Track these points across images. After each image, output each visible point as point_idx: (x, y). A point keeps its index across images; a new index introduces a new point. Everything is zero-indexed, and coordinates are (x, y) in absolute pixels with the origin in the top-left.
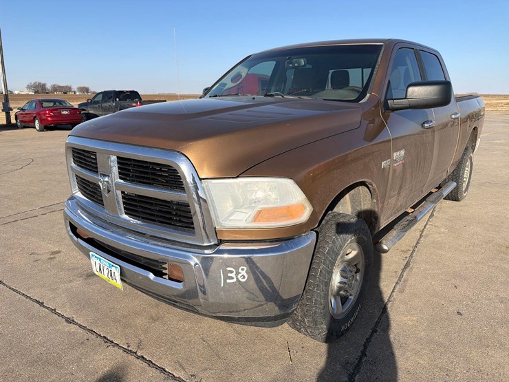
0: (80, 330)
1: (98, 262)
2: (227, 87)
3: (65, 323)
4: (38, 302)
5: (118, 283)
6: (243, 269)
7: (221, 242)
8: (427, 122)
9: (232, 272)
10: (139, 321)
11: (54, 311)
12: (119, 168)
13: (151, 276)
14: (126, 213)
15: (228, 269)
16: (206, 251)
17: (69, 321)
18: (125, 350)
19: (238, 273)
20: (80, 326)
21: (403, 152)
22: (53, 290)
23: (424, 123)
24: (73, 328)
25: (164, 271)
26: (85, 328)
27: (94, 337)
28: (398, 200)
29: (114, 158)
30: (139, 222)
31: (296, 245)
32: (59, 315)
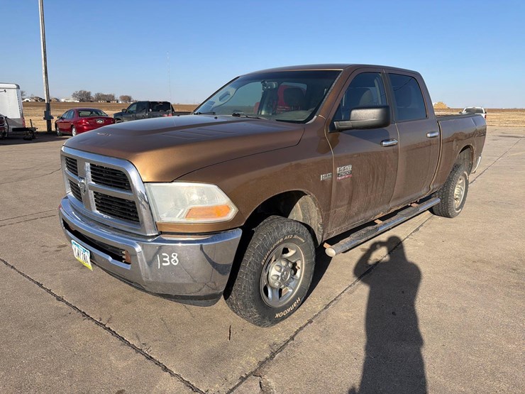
0: (66, 306)
1: (77, 248)
2: (214, 105)
3: (56, 301)
4: (38, 283)
5: (89, 265)
6: (174, 255)
7: (161, 233)
8: (388, 140)
9: (166, 257)
10: (115, 302)
11: (49, 291)
12: (92, 173)
13: (110, 259)
14: (97, 209)
15: (163, 254)
16: (150, 240)
17: (59, 299)
18: (97, 323)
19: (171, 258)
20: (67, 303)
21: (349, 168)
22: (52, 275)
23: (382, 141)
24: (61, 304)
25: (124, 257)
26: (70, 305)
27: (75, 312)
28: (349, 210)
29: (88, 165)
30: (110, 217)
31: (221, 238)
32: (52, 294)
